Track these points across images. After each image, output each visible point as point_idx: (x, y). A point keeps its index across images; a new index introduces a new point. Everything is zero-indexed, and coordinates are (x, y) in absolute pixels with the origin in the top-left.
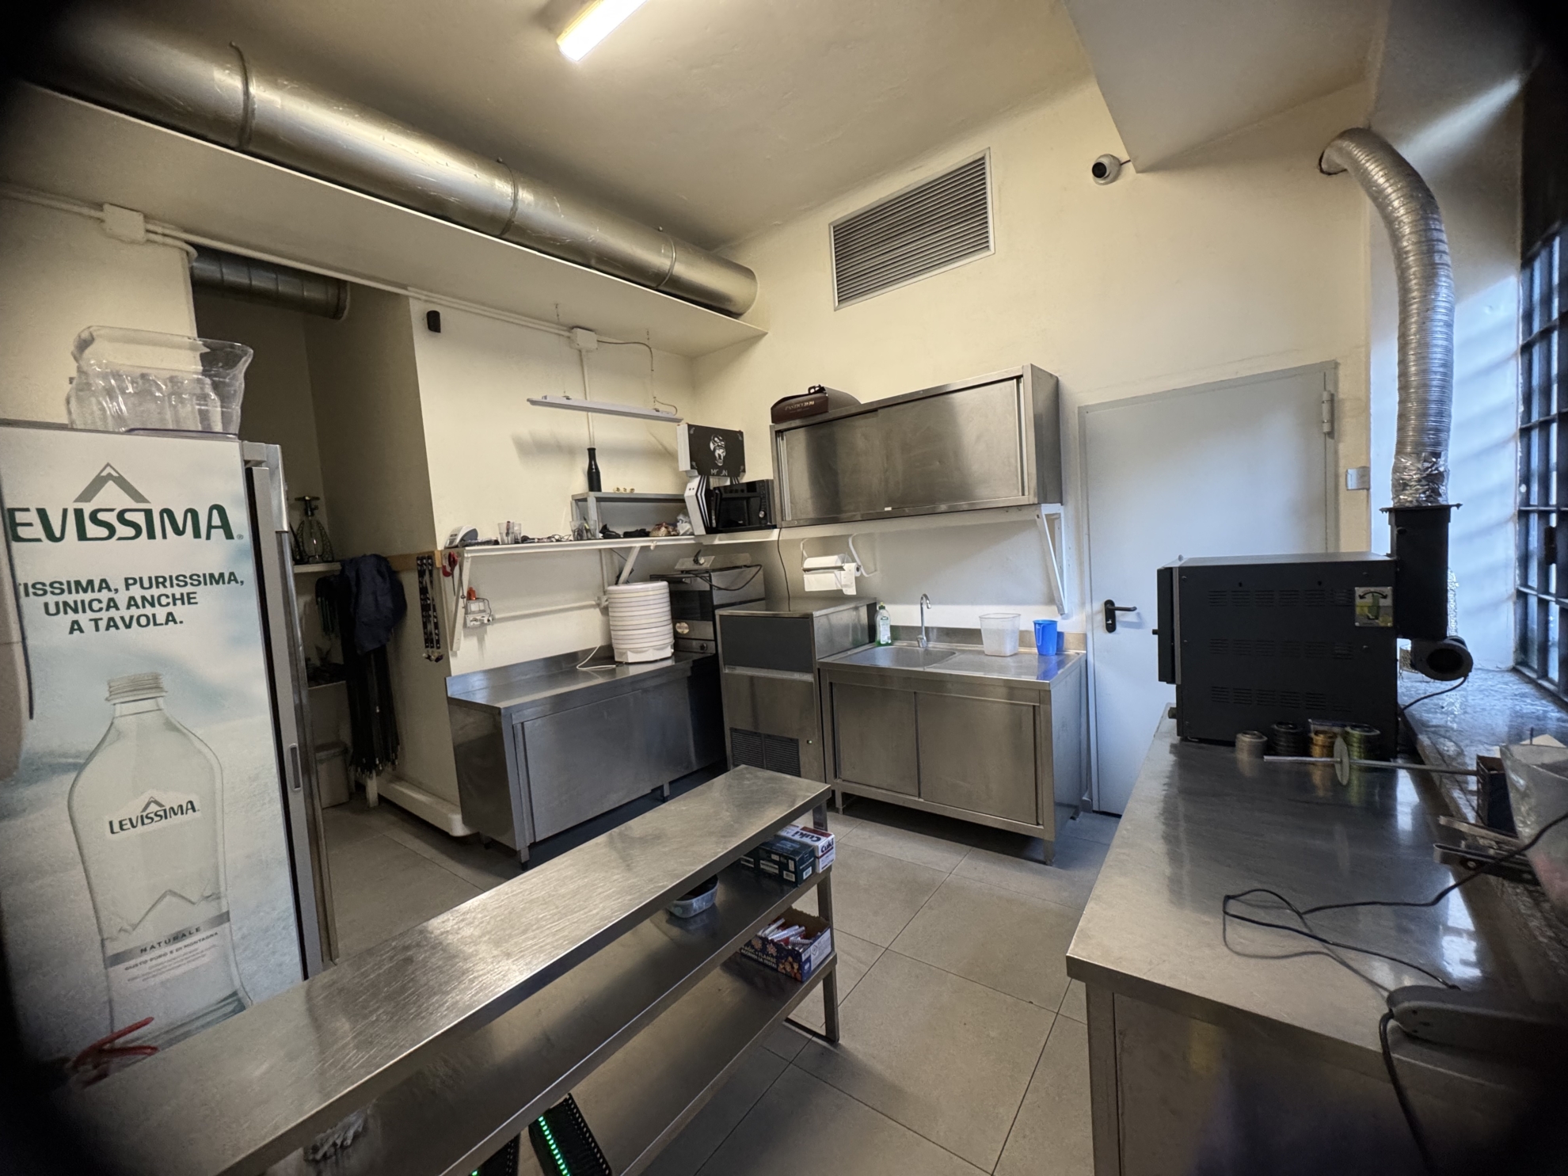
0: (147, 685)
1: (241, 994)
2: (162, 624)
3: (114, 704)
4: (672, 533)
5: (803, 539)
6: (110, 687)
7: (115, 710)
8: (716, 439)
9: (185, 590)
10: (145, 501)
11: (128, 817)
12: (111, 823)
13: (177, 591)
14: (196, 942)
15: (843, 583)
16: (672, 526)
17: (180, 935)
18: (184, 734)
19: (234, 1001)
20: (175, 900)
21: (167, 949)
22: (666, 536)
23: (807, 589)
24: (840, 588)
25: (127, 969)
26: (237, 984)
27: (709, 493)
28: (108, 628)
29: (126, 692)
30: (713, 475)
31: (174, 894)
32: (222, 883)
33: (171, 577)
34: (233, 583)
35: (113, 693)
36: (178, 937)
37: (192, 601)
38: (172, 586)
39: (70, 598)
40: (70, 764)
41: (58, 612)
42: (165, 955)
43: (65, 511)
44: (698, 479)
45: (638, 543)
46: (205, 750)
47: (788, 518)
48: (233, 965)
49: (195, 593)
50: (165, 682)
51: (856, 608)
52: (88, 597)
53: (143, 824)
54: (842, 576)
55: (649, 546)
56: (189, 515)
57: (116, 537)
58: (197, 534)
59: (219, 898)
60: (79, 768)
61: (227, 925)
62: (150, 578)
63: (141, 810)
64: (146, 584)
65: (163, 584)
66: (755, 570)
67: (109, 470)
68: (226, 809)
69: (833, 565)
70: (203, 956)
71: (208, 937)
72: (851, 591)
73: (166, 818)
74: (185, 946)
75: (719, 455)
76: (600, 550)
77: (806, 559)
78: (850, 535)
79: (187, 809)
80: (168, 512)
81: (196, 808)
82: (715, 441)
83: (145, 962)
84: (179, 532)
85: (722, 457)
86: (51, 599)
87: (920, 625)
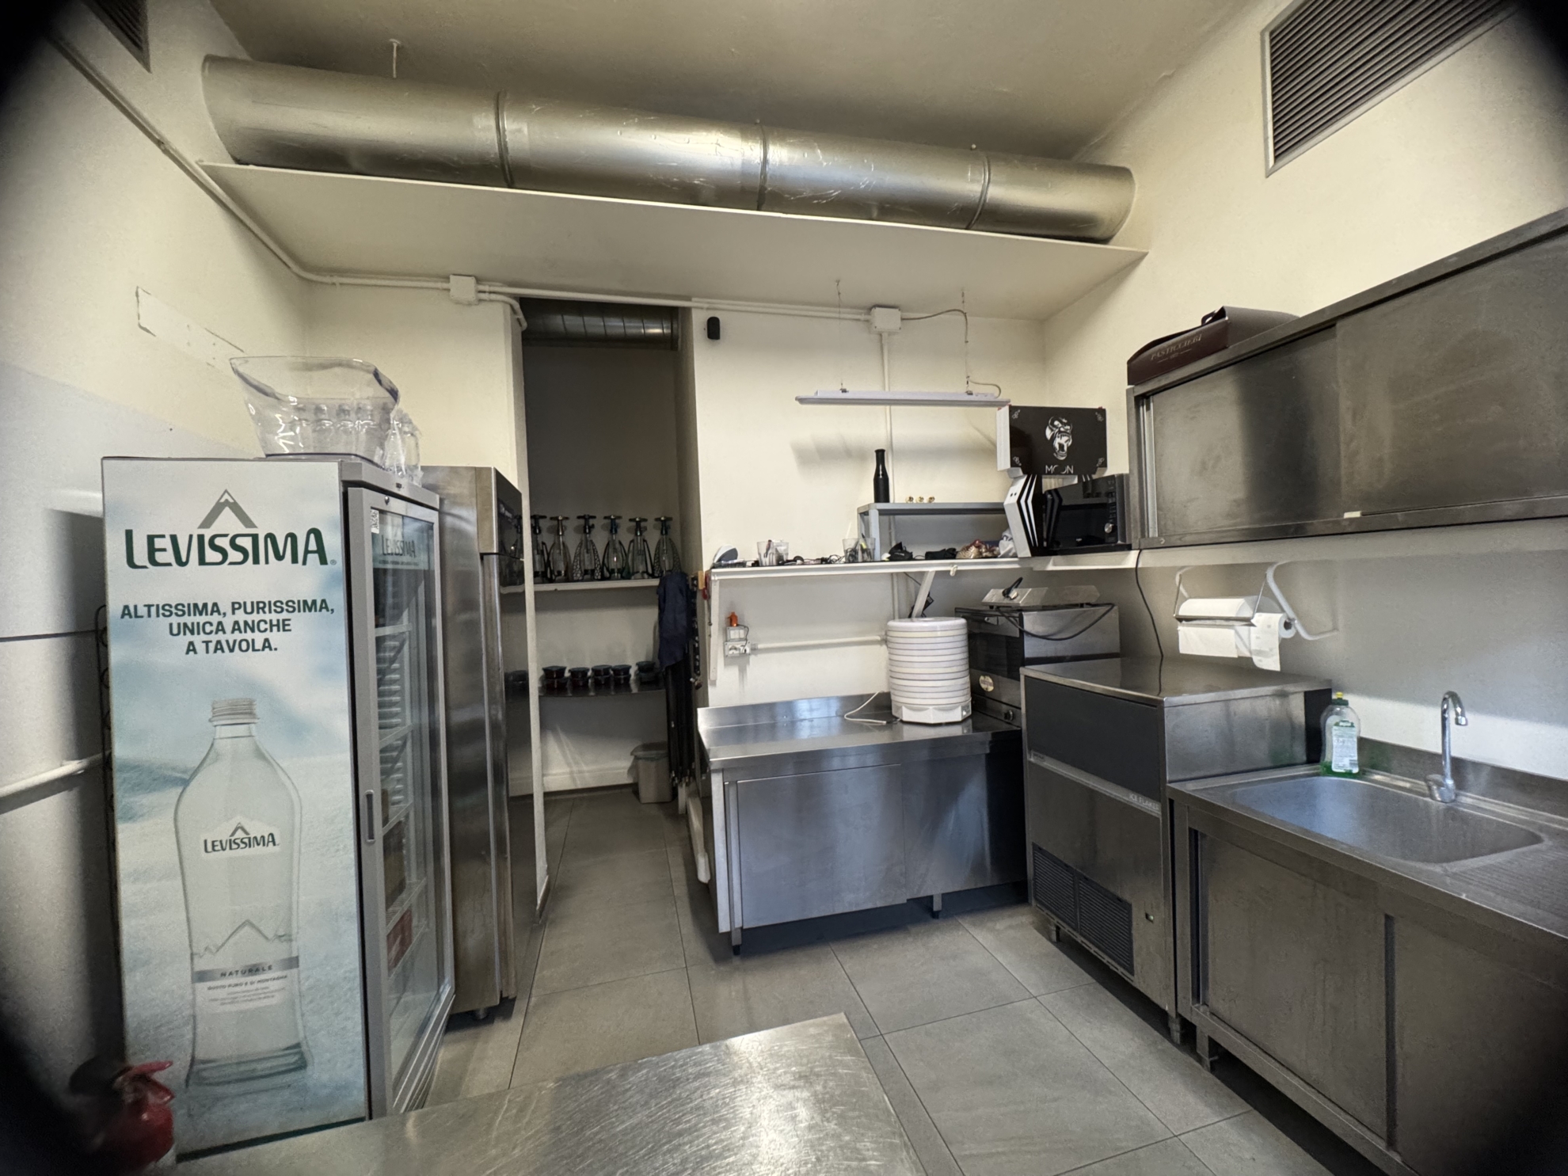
0: (242, 711)
1: (304, 1048)
2: (258, 650)
3: (215, 726)
4: (984, 554)
5: (1183, 567)
6: (214, 709)
7: (215, 733)
8: (1056, 423)
9: (282, 616)
10: (254, 526)
11: (219, 839)
12: (206, 841)
13: (274, 617)
14: (267, 980)
15: (1253, 647)
16: (989, 546)
17: (255, 969)
18: (269, 763)
19: (296, 1054)
20: (254, 933)
21: (243, 980)
22: (975, 558)
23: (1184, 649)
24: (1247, 654)
25: (210, 988)
26: (302, 1035)
27: (1040, 500)
28: (215, 652)
29: (224, 715)
30: (1049, 473)
31: (252, 926)
32: (294, 924)
33: (270, 602)
34: (324, 610)
35: (216, 714)
36: (253, 970)
37: (287, 628)
38: (270, 612)
39: (189, 620)
40: (176, 778)
41: (179, 634)
42: (241, 984)
43: (191, 537)
44: (1023, 481)
45: (934, 567)
46: (288, 783)
47: (1153, 532)
48: (298, 1014)
49: (289, 620)
50: (258, 709)
51: (1283, 695)
52: (202, 619)
53: (231, 848)
54: (1253, 636)
55: (949, 571)
56: (289, 539)
57: (228, 562)
58: (295, 560)
59: (291, 940)
60: (185, 783)
61: (295, 971)
62: (252, 603)
63: (230, 833)
64: (249, 609)
65: (263, 609)
66: (1103, 610)
67: (226, 496)
68: (303, 850)
69: (1233, 615)
70: (273, 996)
71: (278, 978)
72: (1271, 662)
73: (250, 846)
74: (259, 981)
75: (1061, 446)
76: (892, 574)
77: (1186, 599)
78: (1270, 564)
79: (269, 842)
80: (271, 537)
81: (277, 843)
82: (1056, 427)
83: (224, 987)
84: (279, 557)
85: (1065, 448)
86: (174, 620)
87: (1440, 751)
